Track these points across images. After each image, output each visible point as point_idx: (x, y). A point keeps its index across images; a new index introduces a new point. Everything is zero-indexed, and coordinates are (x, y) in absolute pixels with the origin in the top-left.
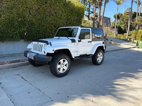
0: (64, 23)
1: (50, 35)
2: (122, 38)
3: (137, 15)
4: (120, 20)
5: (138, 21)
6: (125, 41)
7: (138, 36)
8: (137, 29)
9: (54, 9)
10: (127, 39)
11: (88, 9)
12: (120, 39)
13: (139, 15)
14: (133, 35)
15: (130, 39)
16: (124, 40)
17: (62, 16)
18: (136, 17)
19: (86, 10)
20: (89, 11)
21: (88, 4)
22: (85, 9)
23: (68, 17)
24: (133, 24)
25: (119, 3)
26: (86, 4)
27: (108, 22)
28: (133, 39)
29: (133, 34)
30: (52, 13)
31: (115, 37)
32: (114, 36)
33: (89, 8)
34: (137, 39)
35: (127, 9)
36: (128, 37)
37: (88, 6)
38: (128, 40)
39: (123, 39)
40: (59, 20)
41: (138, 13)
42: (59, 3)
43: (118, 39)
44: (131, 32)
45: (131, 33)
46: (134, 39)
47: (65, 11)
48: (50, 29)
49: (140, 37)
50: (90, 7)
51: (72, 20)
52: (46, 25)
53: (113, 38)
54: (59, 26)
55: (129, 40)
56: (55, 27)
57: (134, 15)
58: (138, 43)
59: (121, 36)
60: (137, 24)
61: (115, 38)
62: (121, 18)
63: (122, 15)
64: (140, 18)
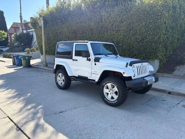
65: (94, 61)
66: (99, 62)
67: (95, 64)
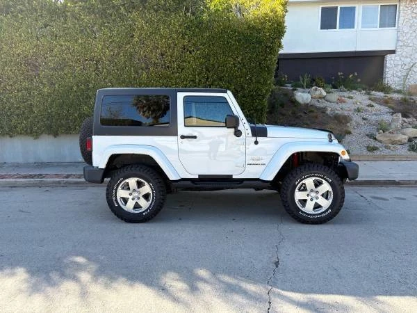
65: (250, 135)
66: (266, 136)
67: (256, 143)
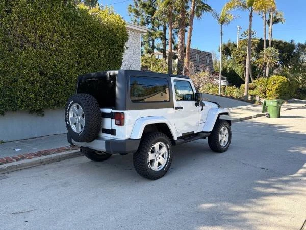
0: (71, 64)
1: (26, 97)
2: (235, 95)
3: (265, 45)
4: (232, 57)
5: (268, 57)
6: (243, 101)
7: (270, 89)
8: (267, 75)
9: (35, 29)
10: (246, 97)
11: (161, 34)
12: (231, 97)
13: (270, 44)
14: (259, 88)
15: (253, 96)
16: (240, 99)
17: (62, 46)
18: (262, 49)
19: (156, 38)
20: (164, 39)
21: (161, 25)
22: (155, 35)
23: (81, 49)
24: (258, 65)
25: (224, 21)
26: (157, 23)
27: (206, 61)
28: (258, 97)
29: (258, 86)
30: (29, 39)
31: (221, 92)
32: (219, 92)
33: (163, 32)
34: (267, 95)
35: (245, 32)
36: (248, 92)
37: (161, 28)
38: (249, 98)
39: (237, 97)
40: (55, 57)
41: (267, 41)
42: (50, 12)
43: (227, 97)
44: (255, 81)
45: (254, 83)
46: (260, 96)
47: (70, 34)
48: (27, 81)
49: (274, 92)
50: (165, 29)
51: (93, 55)
52: (13, 71)
53: (217, 95)
54: (55, 71)
55: (251, 98)
56: (42, 73)
57: (260, 46)
58: (267, 105)
59: (235, 92)
60: (266, 63)
61: (221, 95)
62: (233, 52)
63: (235, 46)
64: (270, 51)
66: (204, 106)
67: (202, 110)
